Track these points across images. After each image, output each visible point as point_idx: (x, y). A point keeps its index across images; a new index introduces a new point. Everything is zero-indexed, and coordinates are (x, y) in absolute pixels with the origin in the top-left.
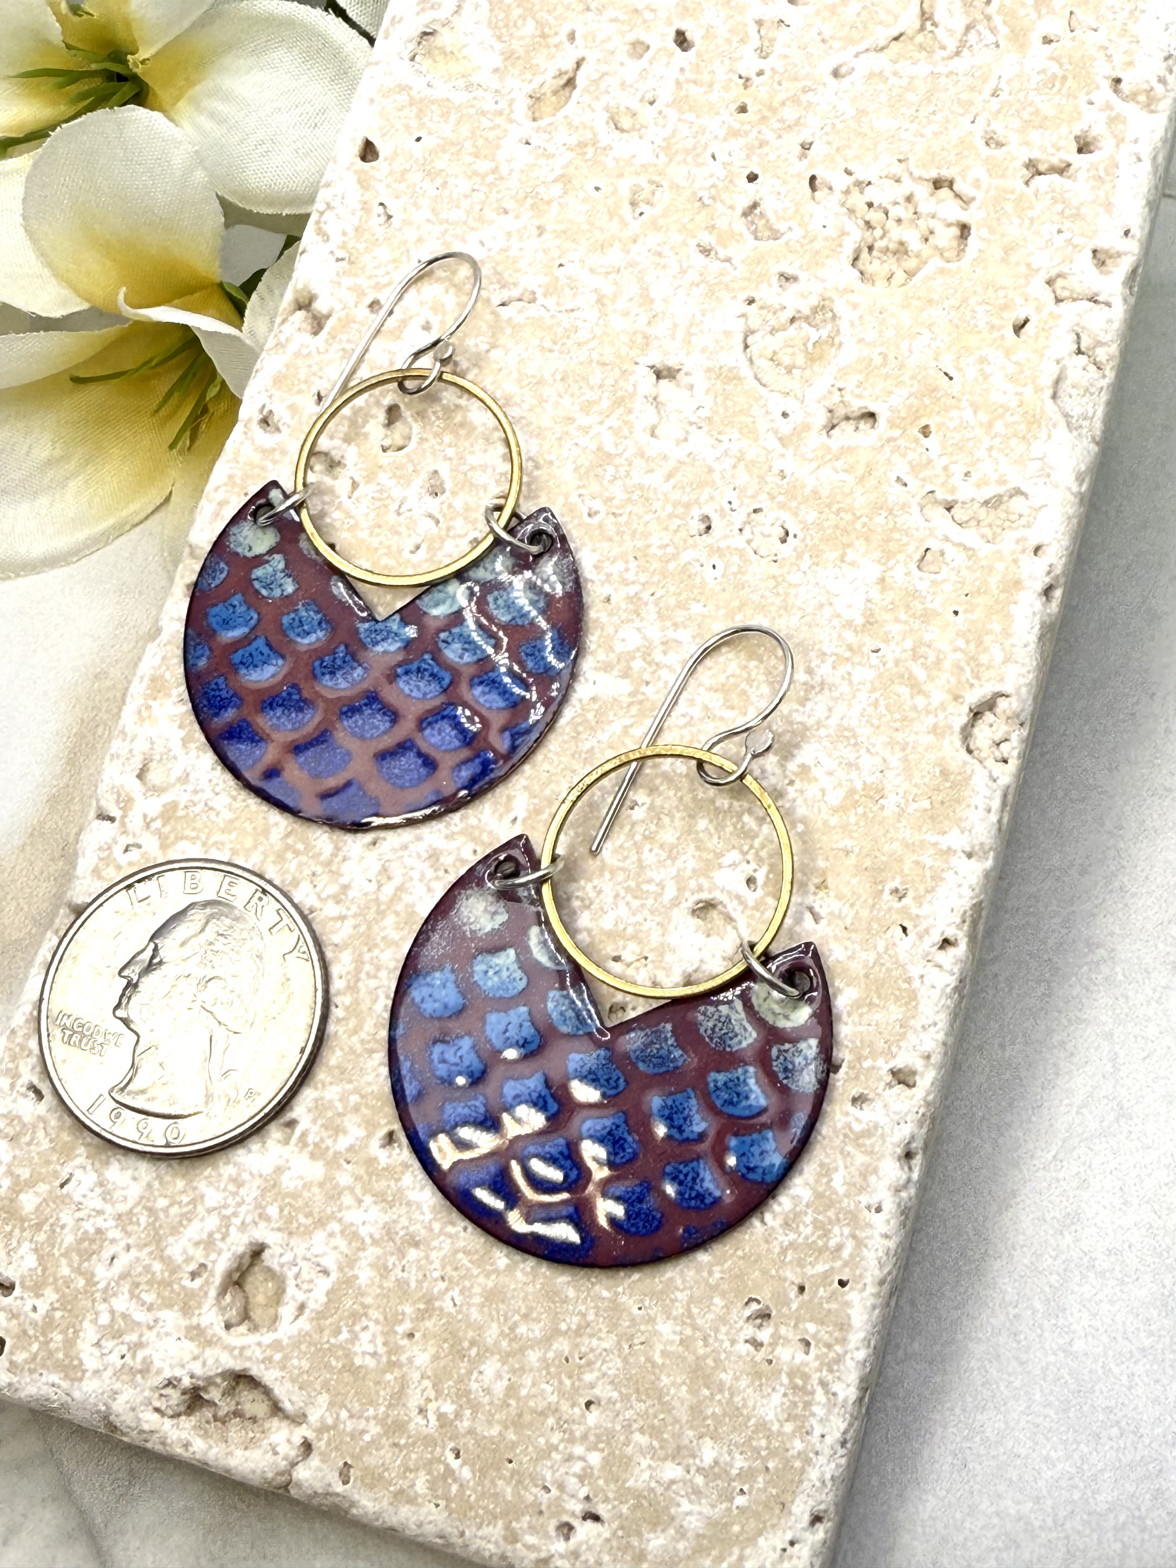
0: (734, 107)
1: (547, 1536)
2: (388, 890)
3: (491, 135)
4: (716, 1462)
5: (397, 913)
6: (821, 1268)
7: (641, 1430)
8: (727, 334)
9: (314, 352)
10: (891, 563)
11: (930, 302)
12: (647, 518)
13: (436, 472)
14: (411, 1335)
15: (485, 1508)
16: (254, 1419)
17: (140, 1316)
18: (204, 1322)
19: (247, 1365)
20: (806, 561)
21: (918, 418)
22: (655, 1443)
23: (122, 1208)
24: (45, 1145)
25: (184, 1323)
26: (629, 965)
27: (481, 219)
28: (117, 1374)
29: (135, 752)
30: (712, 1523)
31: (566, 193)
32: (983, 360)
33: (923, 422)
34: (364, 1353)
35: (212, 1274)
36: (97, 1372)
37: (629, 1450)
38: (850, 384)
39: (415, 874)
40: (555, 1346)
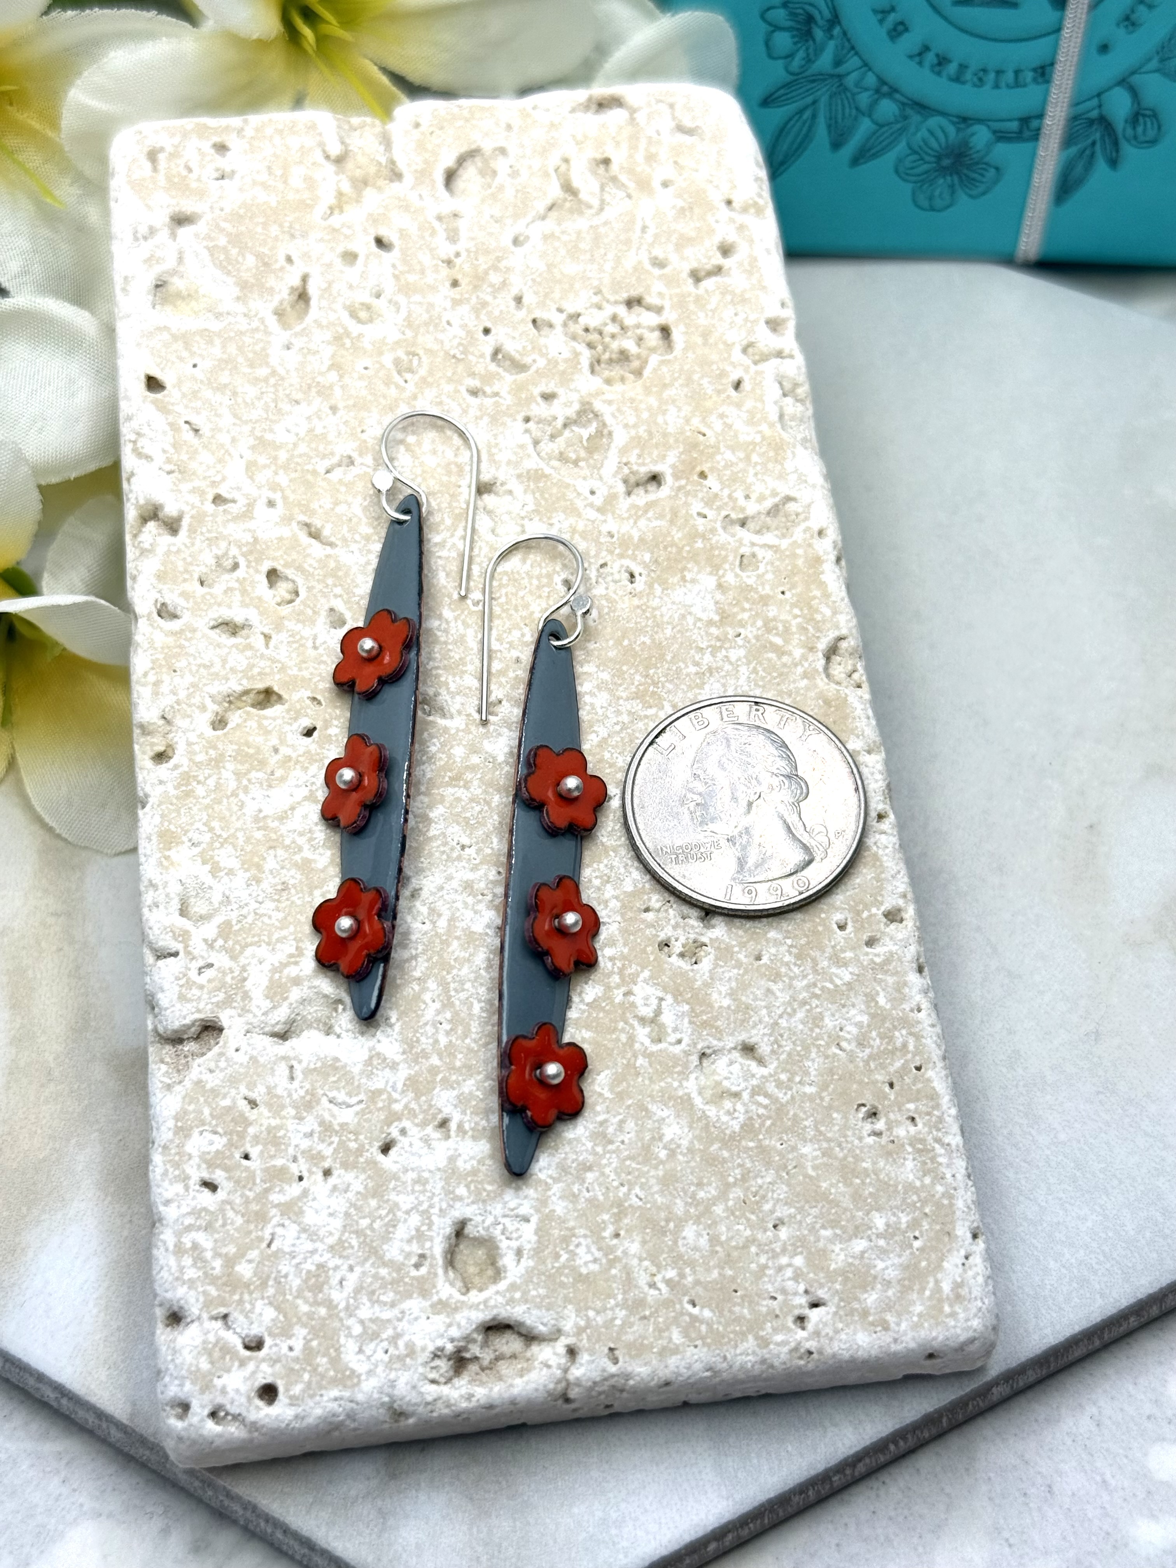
0: (448, 284)
1: (789, 1330)
2: (442, 923)
3: (258, 348)
4: (888, 1225)
5: (458, 938)
6: (898, 1064)
7: (823, 1227)
8: (522, 447)
9: (183, 548)
10: (721, 572)
11: (665, 386)
12: (521, 594)
13: (332, 610)
14: (617, 1235)
15: (734, 1332)
16: (514, 1356)
17: (387, 1314)
18: (444, 1296)
19: (495, 1312)
20: (658, 589)
21: (694, 468)
22: (838, 1231)
23: (331, 1241)
24: (239, 1221)
25: (427, 1304)
26: (658, 911)
27: (279, 411)
28: (389, 1366)
29: (172, 895)
30: (905, 1268)
31: (341, 376)
32: (722, 416)
33: (698, 469)
34: (586, 1263)
35: (433, 1257)
36: (370, 1373)
37: (821, 1245)
38: (633, 459)
39: (459, 905)
40: (731, 1196)
